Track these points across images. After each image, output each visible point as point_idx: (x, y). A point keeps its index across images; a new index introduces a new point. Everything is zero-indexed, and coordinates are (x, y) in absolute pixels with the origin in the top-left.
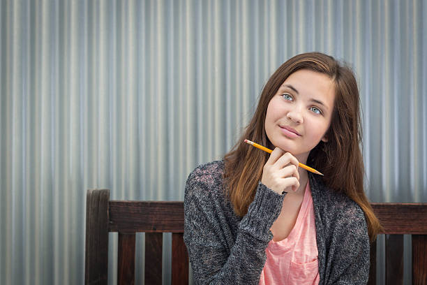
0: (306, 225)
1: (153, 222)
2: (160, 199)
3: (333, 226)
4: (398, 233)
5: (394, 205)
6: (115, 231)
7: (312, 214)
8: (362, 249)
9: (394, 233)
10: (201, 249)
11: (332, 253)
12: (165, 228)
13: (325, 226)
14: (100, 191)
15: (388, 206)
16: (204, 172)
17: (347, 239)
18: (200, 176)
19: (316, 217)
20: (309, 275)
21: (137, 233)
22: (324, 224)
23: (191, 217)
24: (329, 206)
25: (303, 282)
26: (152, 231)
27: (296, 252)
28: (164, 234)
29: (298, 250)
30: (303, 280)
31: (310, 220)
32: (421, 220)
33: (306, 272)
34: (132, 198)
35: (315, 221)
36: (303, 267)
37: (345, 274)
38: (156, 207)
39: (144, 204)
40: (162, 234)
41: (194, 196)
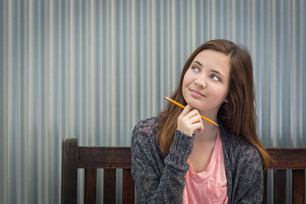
0: (217, 162)
1: (109, 161)
2: (114, 145)
3: (237, 162)
4: (283, 169)
5: (280, 149)
6: (82, 168)
7: (222, 154)
8: (258, 178)
9: (280, 168)
10: (143, 178)
11: (236, 181)
12: (118, 165)
13: (232, 163)
14: (72, 140)
15: (276, 150)
16: (145, 125)
17: (247, 171)
18: (142, 127)
19: (225, 156)
20: (220, 197)
21: (98, 169)
22: (231, 161)
23: (136, 156)
24: (234, 148)
25: (216, 202)
26: (108, 168)
27: (211, 181)
28: (117, 169)
29: (212, 179)
30: (216, 200)
31: (220, 158)
32: (299, 159)
33: (218, 195)
34: (93, 145)
35: (225, 159)
36: (216, 191)
37: (246, 196)
38: (111, 150)
39: (103, 148)
40: (115, 169)
41: (137, 141)
